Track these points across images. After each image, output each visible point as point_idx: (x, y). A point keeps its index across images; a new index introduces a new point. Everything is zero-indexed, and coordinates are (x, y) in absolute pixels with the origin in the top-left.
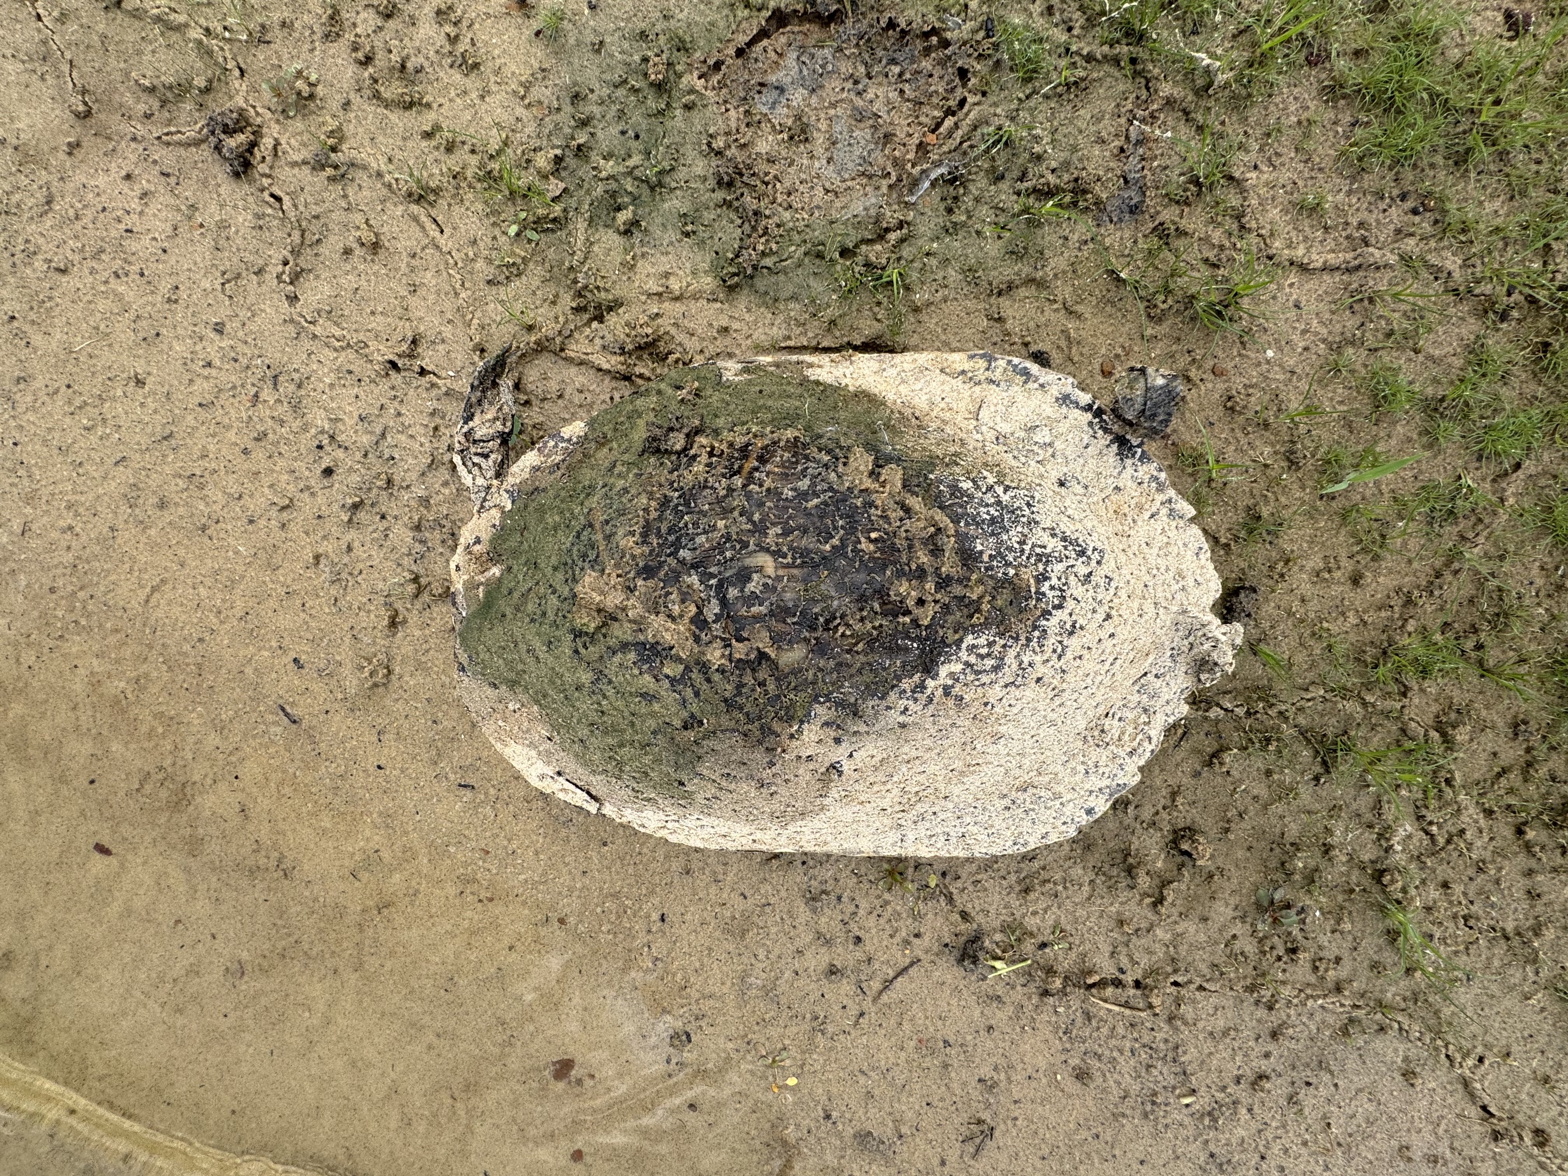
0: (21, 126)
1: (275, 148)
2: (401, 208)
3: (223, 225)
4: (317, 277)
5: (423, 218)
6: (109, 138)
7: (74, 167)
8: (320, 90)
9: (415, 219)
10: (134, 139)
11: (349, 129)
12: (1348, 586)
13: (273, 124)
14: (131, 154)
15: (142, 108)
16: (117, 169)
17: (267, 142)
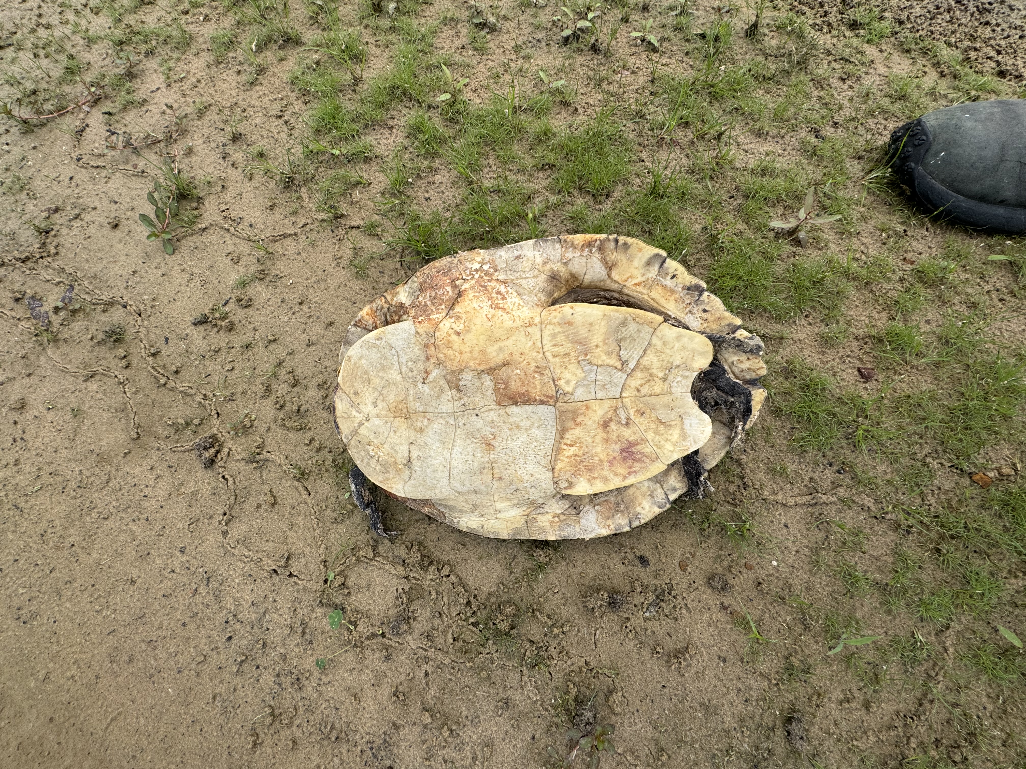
0: (103, 443)
1: (229, 453)
2: (289, 482)
3: (195, 493)
4: (240, 521)
5: (300, 489)
6: (146, 449)
7: (124, 463)
8: (256, 423)
9: (297, 489)
10: (158, 449)
11: (268, 441)
12: (863, 712)
13: (229, 441)
14: (155, 456)
15: (166, 433)
16: (146, 465)
17: (226, 450)
